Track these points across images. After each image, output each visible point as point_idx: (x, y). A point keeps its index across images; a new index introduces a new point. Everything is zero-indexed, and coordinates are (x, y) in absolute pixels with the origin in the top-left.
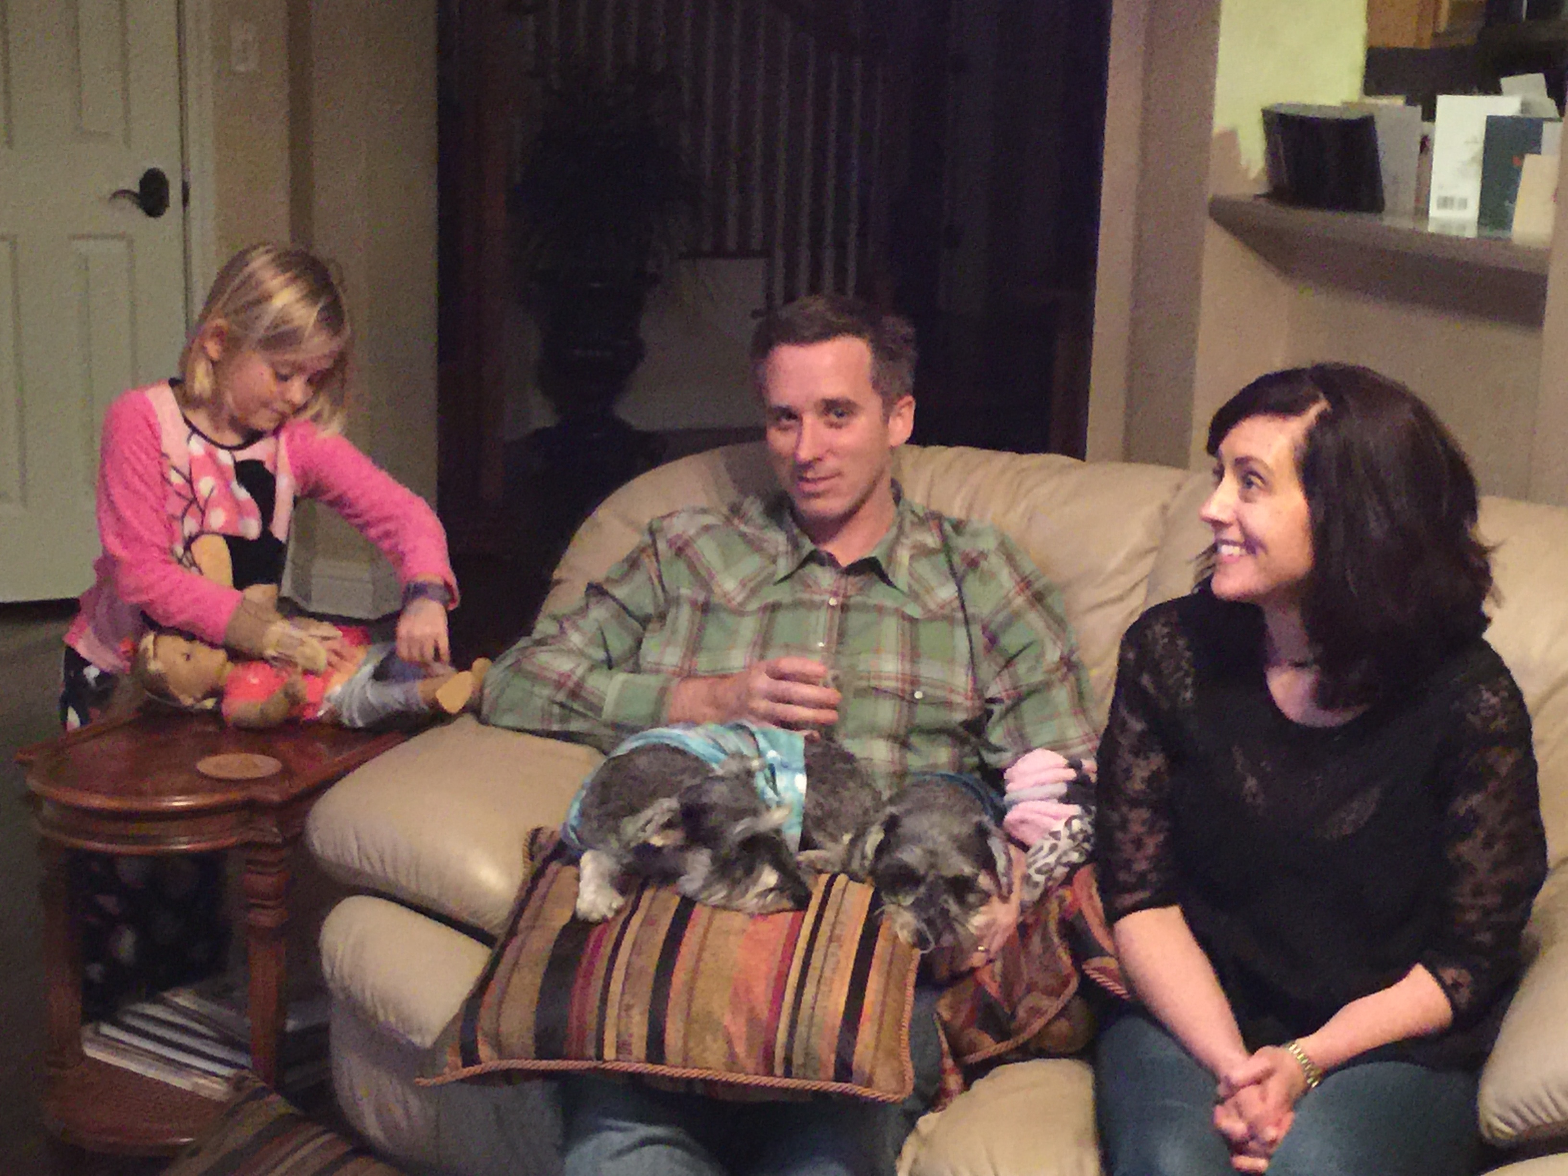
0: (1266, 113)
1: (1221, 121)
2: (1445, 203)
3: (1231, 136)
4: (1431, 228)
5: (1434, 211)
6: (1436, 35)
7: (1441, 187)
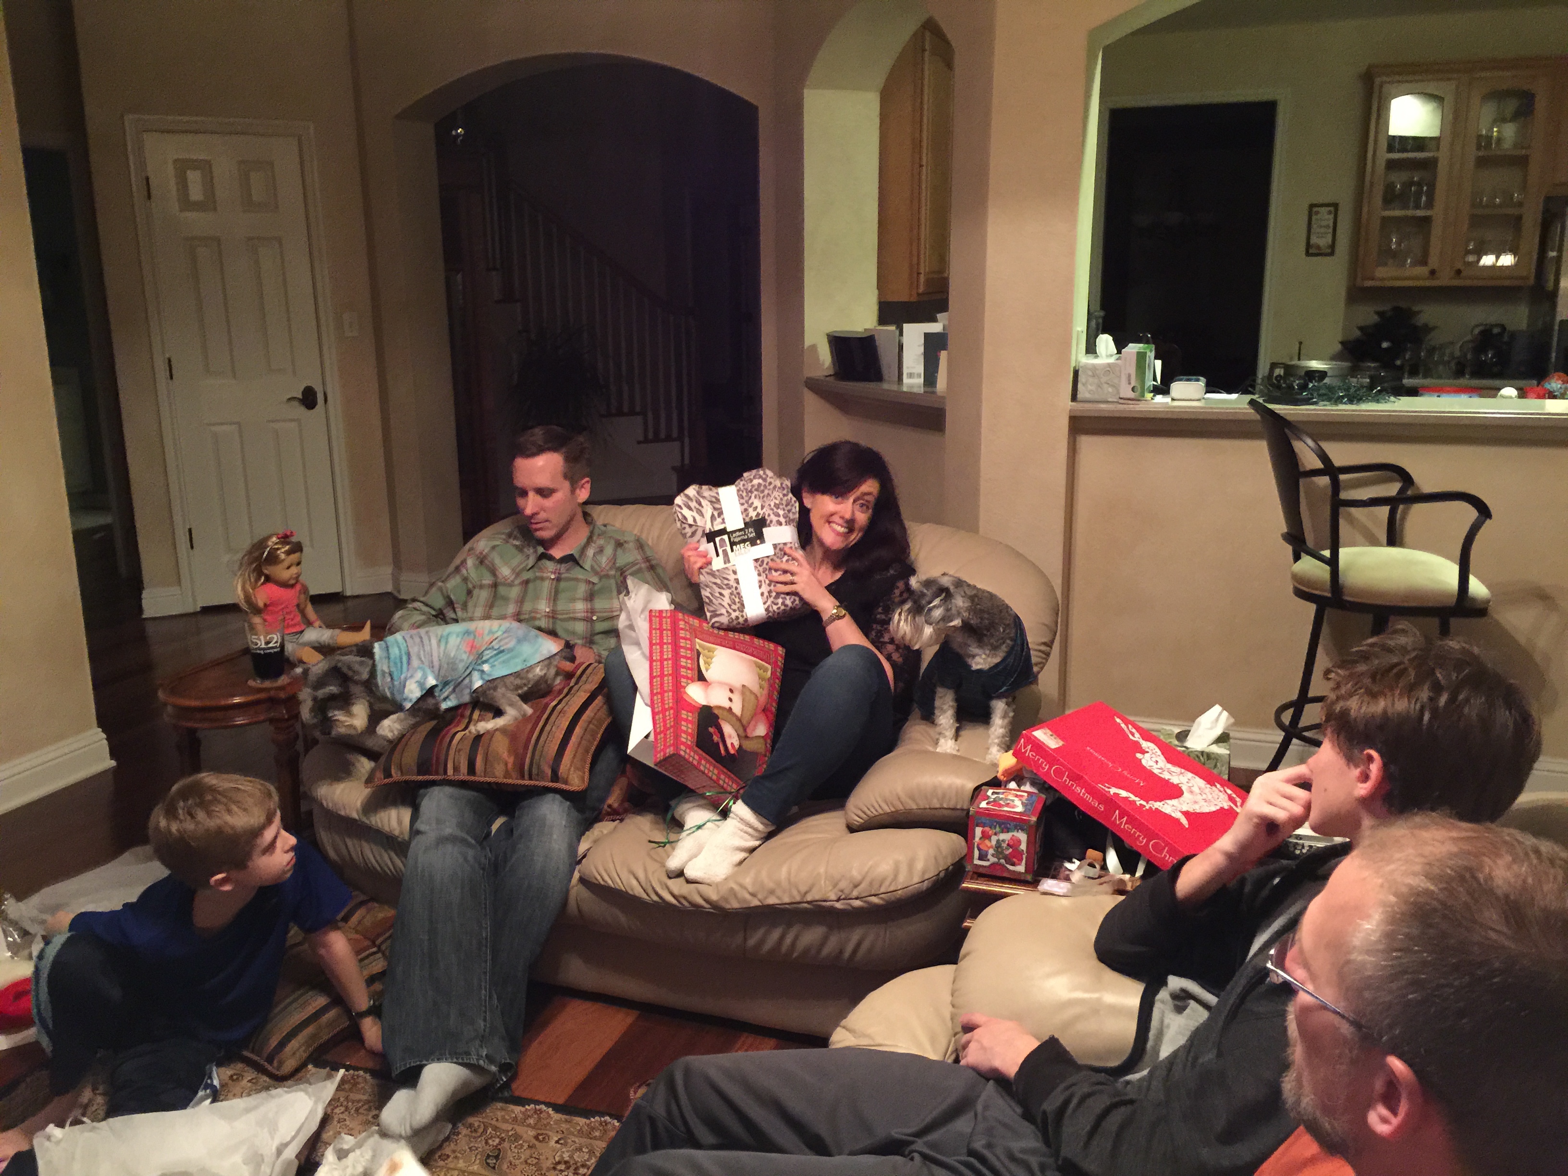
0: (828, 335)
1: (808, 341)
2: (911, 375)
3: (814, 347)
4: (905, 389)
5: (906, 380)
6: (918, 294)
7: (908, 368)
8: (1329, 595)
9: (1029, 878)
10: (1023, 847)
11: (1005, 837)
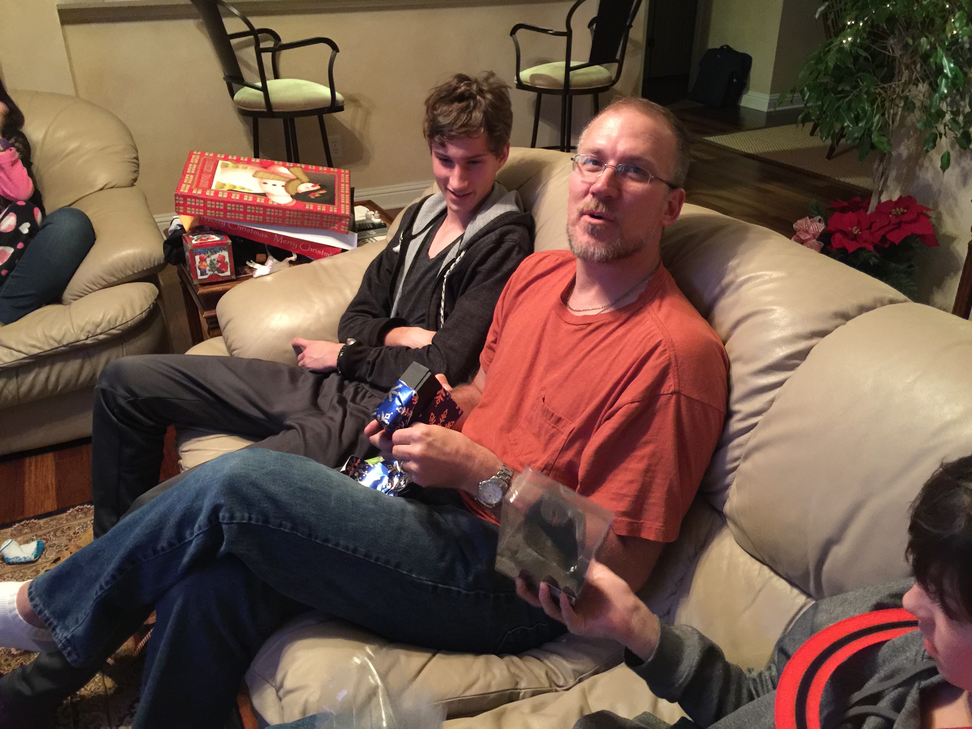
8: (265, 110)
9: (234, 277)
10: (227, 260)
11: (215, 257)
